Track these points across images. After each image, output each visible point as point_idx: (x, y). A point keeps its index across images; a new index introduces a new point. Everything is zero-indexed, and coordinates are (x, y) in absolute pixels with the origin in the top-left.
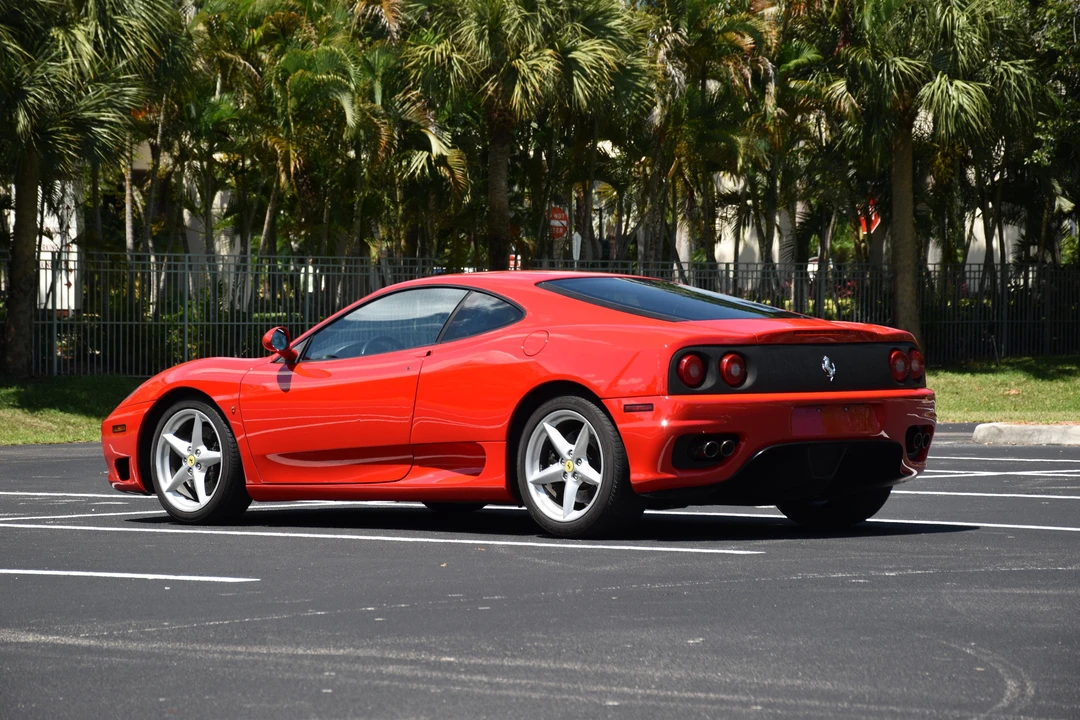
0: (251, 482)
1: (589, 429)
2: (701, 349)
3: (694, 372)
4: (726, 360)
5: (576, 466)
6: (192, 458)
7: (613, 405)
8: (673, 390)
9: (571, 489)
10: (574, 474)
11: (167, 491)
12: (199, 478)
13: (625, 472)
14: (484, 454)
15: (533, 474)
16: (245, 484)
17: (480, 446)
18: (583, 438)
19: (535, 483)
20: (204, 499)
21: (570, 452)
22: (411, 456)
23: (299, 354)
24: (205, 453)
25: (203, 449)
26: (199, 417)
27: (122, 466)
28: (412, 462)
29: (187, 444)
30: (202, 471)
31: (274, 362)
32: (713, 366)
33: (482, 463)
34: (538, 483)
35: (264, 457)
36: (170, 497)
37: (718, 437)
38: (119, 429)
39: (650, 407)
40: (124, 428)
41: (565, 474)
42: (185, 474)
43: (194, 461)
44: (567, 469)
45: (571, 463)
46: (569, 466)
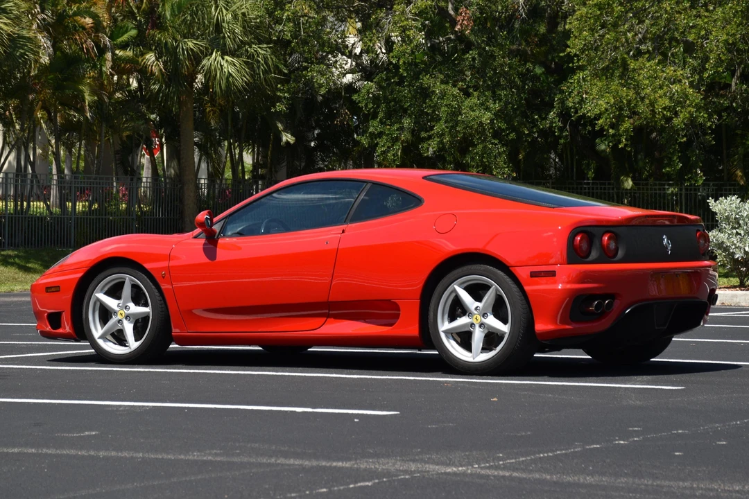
0: (178, 331)
1: (497, 290)
2: (589, 229)
3: (585, 246)
4: (606, 238)
5: (482, 318)
6: (122, 312)
7: (523, 273)
8: (571, 261)
9: (478, 337)
10: (481, 325)
11: (99, 338)
12: (129, 328)
13: (530, 323)
14: (399, 310)
15: (444, 326)
16: (171, 332)
17: (395, 303)
18: (489, 297)
19: (446, 332)
20: (133, 344)
21: (476, 309)
22: (327, 311)
23: (218, 231)
24: (134, 309)
25: (131, 305)
26: (129, 280)
27: (55, 320)
28: (328, 316)
29: (117, 302)
30: (131, 322)
31: (195, 237)
32: (597, 242)
33: (397, 316)
34: (449, 333)
35: (190, 311)
36: (101, 342)
37: (603, 297)
38: (53, 289)
39: (553, 274)
40: (58, 289)
41: (472, 325)
42: (114, 325)
43: (123, 315)
44: (475, 321)
45: (479, 317)
46: (477, 319)
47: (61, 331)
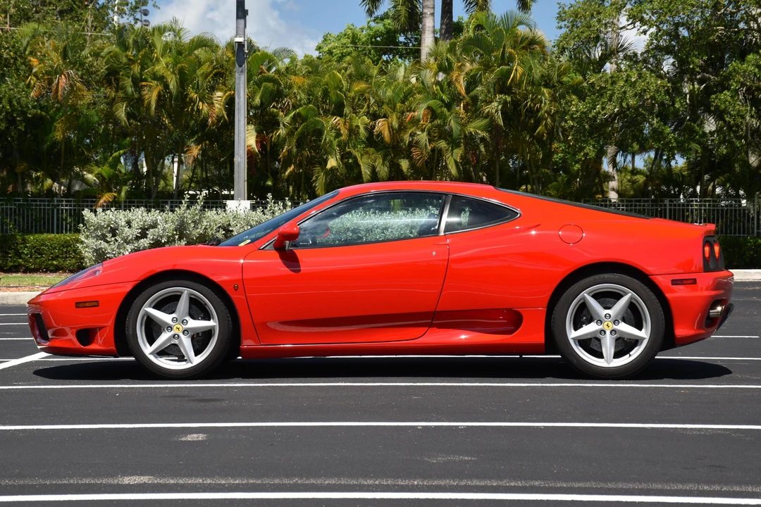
1: (632, 297)
5: (614, 325)
6: (178, 326)
7: (662, 281)
8: (706, 269)
9: (608, 343)
10: (612, 331)
11: (149, 355)
12: (186, 344)
13: (670, 329)
14: (522, 319)
15: (572, 333)
16: (240, 345)
17: (517, 312)
18: (622, 305)
19: (575, 340)
20: (194, 359)
21: (606, 316)
22: (430, 321)
24: (194, 323)
25: (188, 318)
26: (186, 292)
27: (86, 335)
28: (430, 326)
29: (170, 316)
30: (189, 337)
31: (262, 249)
33: (519, 324)
35: (264, 324)
36: (152, 358)
38: (87, 304)
39: (694, 282)
40: (95, 304)
41: (603, 332)
42: (169, 339)
43: (181, 329)
44: (606, 328)
45: (610, 324)
46: (608, 326)
47: (93, 347)
